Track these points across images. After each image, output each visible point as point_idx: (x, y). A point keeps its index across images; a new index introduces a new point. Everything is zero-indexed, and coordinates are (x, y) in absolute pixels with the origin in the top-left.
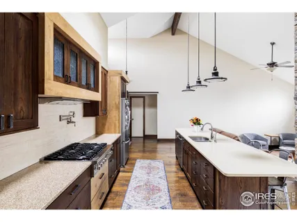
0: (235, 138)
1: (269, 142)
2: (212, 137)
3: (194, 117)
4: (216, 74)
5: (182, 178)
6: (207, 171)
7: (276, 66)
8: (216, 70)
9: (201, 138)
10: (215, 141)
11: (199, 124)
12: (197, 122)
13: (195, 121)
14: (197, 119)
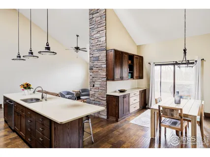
0: (57, 95)
1: (75, 95)
2: (42, 98)
3: (24, 82)
4: (48, 48)
5: (15, 138)
6: (43, 125)
7: (79, 49)
8: (48, 45)
9: (32, 100)
10: (46, 100)
11: (30, 88)
12: (27, 87)
13: (25, 86)
14: (27, 84)
